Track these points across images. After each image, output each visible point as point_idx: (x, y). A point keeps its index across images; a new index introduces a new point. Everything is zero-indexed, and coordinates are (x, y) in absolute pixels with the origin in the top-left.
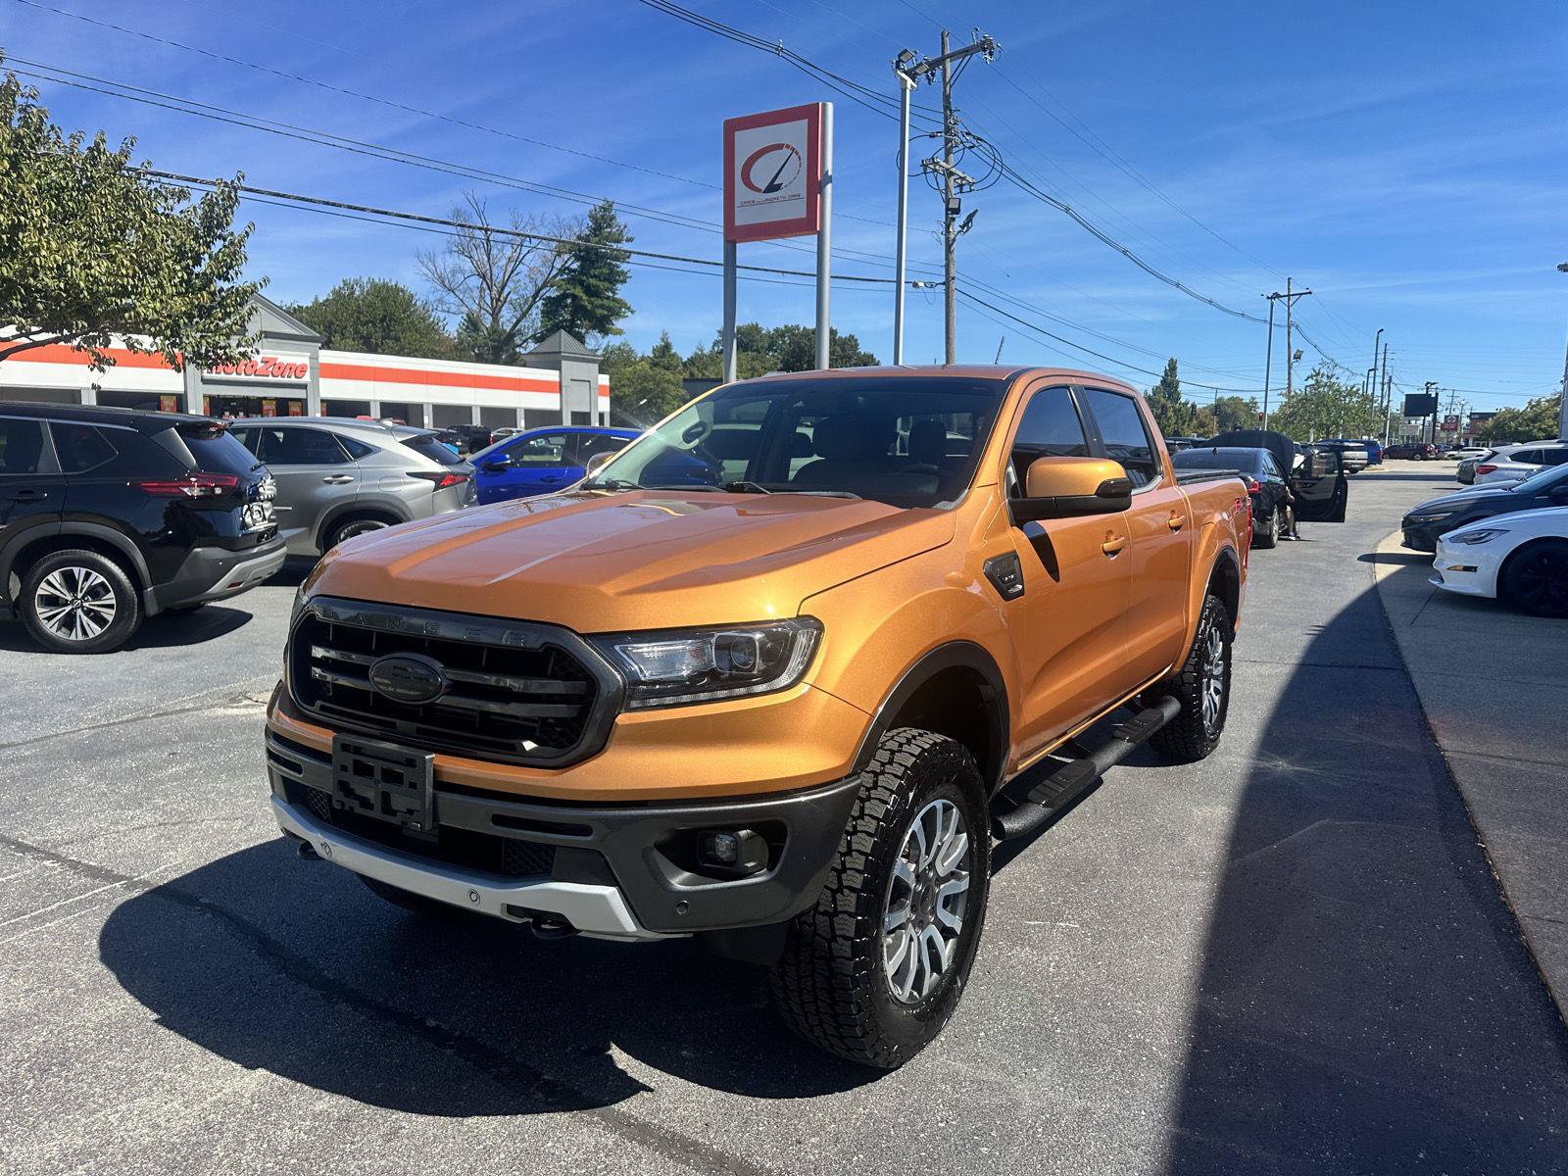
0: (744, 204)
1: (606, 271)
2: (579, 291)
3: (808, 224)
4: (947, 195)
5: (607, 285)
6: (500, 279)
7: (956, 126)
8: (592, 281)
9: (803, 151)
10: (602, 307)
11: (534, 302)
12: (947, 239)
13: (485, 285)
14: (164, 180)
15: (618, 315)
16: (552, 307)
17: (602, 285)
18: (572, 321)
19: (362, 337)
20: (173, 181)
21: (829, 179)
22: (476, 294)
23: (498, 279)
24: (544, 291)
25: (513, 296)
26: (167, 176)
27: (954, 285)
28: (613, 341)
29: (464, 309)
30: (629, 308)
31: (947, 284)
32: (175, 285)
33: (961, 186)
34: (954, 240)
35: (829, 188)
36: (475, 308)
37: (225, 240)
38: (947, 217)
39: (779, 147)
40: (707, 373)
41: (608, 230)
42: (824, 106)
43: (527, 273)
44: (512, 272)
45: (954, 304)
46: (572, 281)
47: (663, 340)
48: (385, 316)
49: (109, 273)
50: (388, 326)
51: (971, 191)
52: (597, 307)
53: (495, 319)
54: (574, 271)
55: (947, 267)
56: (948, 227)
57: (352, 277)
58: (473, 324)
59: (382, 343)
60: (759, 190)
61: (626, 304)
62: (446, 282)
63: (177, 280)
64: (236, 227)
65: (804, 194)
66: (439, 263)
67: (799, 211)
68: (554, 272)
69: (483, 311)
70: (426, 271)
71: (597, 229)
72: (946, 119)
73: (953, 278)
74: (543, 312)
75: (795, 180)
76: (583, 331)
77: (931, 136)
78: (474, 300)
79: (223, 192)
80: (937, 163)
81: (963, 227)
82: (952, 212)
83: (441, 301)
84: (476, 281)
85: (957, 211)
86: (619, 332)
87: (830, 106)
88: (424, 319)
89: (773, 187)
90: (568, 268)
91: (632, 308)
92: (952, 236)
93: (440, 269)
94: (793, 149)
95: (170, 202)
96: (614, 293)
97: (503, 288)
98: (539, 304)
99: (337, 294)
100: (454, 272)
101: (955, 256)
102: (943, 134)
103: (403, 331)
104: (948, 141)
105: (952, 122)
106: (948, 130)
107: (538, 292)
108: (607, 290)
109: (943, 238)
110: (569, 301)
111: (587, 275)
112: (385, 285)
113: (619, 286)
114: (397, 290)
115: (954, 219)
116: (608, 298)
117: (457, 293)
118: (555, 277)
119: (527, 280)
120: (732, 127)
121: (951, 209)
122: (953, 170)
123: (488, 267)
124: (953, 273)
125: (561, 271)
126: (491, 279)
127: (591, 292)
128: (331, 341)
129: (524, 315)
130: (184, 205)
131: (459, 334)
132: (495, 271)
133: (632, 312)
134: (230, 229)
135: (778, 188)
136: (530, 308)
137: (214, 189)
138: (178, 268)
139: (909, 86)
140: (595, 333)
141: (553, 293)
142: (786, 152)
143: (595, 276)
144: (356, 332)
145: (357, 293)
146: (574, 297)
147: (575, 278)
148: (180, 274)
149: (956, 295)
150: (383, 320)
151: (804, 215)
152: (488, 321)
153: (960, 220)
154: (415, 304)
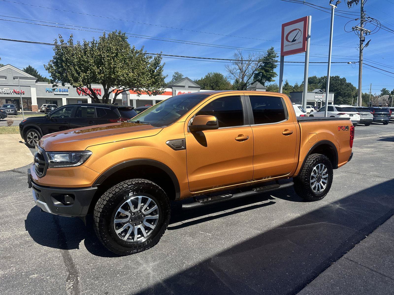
0: (286, 46)
1: (271, 65)
2: (263, 71)
3: (303, 49)
4: (361, 36)
5: (271, 69)
6: (245, 70)
7: (364, 16)
8: (267, 68)
9: (302, 30)
10: (269, 75)
11: (252, 75)
12: (360, 49)
13: (241, 72)
14: (147, 55)
15: (273, 76)
16: (257, 76)
17: (269, 69)
18: (261, 79)
19: (211, 86)
20: (149, 55)
21: (310, 37)
22: (238, 74)
23: (244, 71)
24: (255, 72)
25: (247, 74)
26: (148, 54)
27: (362, 62)
28: (272, 83)
29: (235, 78)
30: (276, 75)
31: (360, 62)
32: (149, 78)
33: (366, 33)
34: (363, 49)
35: (309, 39)
36: (238, 77)
37: (159, 67)
38: (360, 43)
39: (296, 29)
40: (298, 90)
41: (272, 55)
42: (309, 17)
43: (251, 68)
44: (247, 68)
45: (362, 68)
46: (262, 69)
47: (286, 82)
48: (216, 81)
49: (132, 76)
50: (217, 83)
51: (370, 34)
52: (268, 75)
53: (243, 80)
54: (263, 66)
55: (360, 57)
56: (361, 46)
57: (210, 72)
58: (237, 81)
59: (216, 88)
60: (290, 42)
61: (276, 74)
62: (231, 72)
63: (149, 76)
64: (161, 64)
65: (302, 41)
66: (230, 67)
67: (301, 46)
68: (258, 67)
69: (240, 78)
70: (227, 69)
71: (269, 54)
72: (361, 14)
73: (362, 60)
74: (254, 77)
75: (300, 38)
76: (264, 81)
77: (355, 20)
78: (238, 75)
79: (158, 56)
80: (357, 27)
81: (366, 45)
82: (362, 41)
83: (230, 76)
84: (239, 71)
85: (364, 41)
86: (274, 81)
87: (311, 17)
88: (225, 81)
89: (294, 41)
90: (261, 66)
91: (277, 74)
92: (362, 48)
93: (230, 68)
94: (300, 30)
95: (149, 59)
96: (273, 71)
97: (245, 72)
98: (253, 75)
99: (206, 76)
100: (233, 69)
101: (363, 54)
102: (360, 19)
103: (220, 84)
104: (361, 21)
105: (363, 15)
106: (362, 17)
107: (253, 72)
108: (271, 70)
109: (359, 49)
110: (261, 74)
111: (266, 67)
112: (217, 73)
113: (274, 69)
114: (220, 74)
115: (362, 43)
116: (271, 72)
117: (234, 74)
118: (258, 68)
119: (251, 69)
120: (284, 26)
121: (361, 40)
122: (363, 29)
123: (242, 67)
124: (362, 59)
125: (260, 66)
126: (242, 70)
127: (267, 71)
128: (204, 88)
129: (250, 78)
130: (151, 60)
131: (234, 84)
132: (243, 68)
133: (277, 75)
134: (160, 64)
135: (295, 40)
136: (251, 77)
137: (156, 55)
138: (149, 74)
139: (334, 8)
140: (267, 82)
141: (257, 72)
142: (298, 31)
143: (268, 67)
144: (210, 85)
145: (211, 76)
146: (262, 73)
147: (263, 68)
148: (150, 75)
149: (363, 65)
150: (216, 82)
151: (302, 47)
152: (241, 80)
153: (365, 43)
154: (224, 78)
